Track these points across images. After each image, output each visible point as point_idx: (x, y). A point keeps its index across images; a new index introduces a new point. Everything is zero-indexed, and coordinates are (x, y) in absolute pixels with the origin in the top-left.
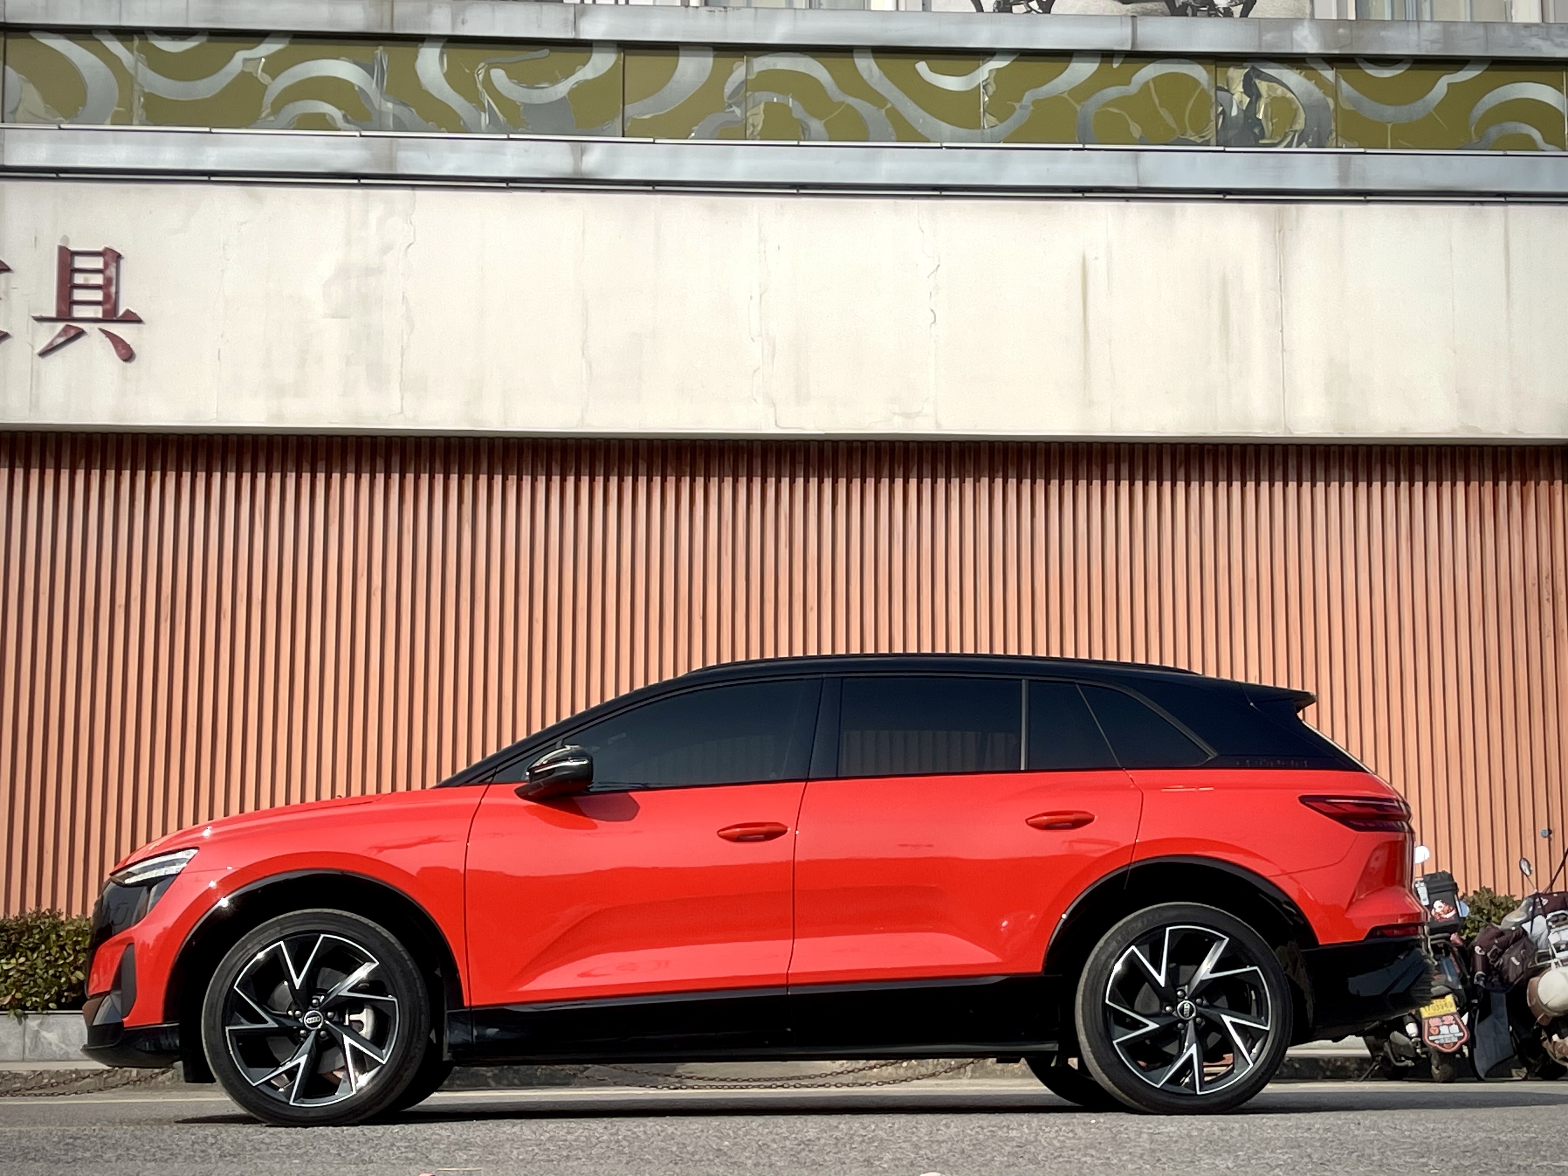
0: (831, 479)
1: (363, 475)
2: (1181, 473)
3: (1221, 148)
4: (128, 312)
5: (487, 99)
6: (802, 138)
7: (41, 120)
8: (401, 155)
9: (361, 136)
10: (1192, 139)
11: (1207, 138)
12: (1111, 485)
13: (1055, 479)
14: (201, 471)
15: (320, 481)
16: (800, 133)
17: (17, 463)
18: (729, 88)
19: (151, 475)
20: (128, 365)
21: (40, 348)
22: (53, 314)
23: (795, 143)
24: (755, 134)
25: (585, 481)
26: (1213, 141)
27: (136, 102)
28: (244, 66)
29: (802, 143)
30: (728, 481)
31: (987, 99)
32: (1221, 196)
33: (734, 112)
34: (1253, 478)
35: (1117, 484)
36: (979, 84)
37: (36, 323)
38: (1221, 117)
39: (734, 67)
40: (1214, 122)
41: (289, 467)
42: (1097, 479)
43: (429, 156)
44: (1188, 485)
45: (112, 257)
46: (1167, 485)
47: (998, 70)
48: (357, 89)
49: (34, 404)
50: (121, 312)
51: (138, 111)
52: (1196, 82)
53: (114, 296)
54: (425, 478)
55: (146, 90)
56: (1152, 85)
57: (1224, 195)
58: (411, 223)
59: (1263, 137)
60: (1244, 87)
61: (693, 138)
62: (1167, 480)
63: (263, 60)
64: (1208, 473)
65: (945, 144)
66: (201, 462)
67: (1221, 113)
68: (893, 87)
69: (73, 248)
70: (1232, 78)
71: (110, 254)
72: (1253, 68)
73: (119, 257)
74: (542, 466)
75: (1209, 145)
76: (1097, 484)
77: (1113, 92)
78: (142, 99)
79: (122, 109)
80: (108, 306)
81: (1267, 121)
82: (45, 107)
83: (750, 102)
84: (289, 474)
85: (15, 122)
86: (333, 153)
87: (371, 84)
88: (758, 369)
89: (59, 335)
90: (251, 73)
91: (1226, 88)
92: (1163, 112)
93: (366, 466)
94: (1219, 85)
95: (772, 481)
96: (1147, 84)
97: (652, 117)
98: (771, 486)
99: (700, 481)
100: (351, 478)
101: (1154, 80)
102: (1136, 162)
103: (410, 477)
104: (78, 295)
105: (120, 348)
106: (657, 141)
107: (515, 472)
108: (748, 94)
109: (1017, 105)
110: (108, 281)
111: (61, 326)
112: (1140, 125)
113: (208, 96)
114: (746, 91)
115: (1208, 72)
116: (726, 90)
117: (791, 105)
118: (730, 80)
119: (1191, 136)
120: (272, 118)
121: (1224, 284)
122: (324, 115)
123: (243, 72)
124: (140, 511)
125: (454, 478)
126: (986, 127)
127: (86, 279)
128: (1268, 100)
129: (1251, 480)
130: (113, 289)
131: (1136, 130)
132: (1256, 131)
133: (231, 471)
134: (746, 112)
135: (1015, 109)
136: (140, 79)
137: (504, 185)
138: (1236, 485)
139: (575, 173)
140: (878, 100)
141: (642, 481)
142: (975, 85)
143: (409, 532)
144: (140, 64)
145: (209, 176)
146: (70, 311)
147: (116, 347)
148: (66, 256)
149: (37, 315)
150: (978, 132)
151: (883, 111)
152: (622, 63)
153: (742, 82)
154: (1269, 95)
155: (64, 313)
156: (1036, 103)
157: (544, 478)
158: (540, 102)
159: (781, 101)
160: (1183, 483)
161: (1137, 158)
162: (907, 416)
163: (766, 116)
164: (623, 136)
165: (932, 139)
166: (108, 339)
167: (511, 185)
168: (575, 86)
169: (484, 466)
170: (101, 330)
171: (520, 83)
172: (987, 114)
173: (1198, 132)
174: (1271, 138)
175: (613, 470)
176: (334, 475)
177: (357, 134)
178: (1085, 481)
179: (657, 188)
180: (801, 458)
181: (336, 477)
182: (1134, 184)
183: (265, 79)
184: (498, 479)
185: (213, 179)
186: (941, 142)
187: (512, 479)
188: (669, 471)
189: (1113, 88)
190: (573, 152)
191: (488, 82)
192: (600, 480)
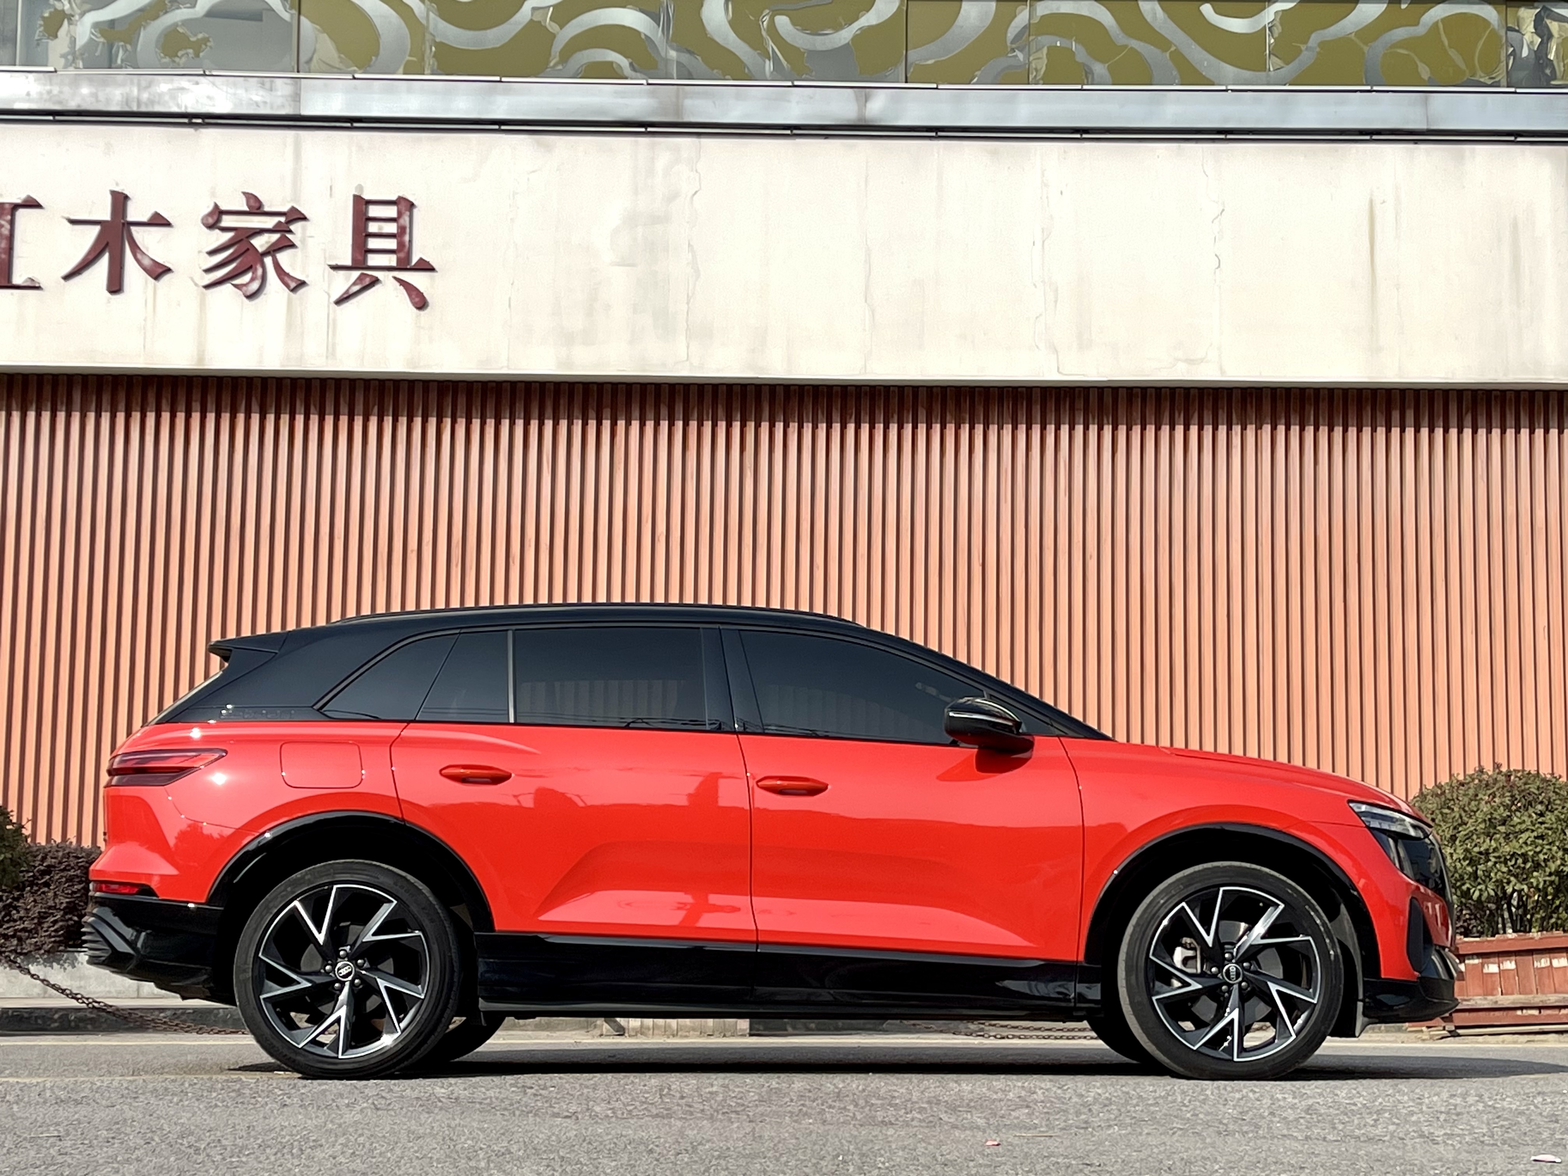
0: (1111, 427)
1: (648, 423)
2: (1468, 420)
3: (1512, 90)
4: (421, 260)
5: (771, 45)
6: (1085, 81)
7: (335, 70)
8: (688, 102)
9: (649, 84)
10: (1482, 80)
11: (1497, 79)
12: (1396, 432)
13: (1339, 425)
14: (490, 418)
15: (606, 428)
16: (1084, 77)
17: (312, 409)
18: (1012, 33)
19: (442, 422)
20: (422, 313)
21: (337, 295)
22: (349, 263)
23: (1079, 87)
24: (1038, 78)
25: (865, 428)
26: (1504, 82)
27: (428, 51)
28: (532, 15)
29: (1085, 87)
30: (1008, 429)
31: (1272, 41)
32: (1512, 138)
33: (1016, 56)
34: (1542, 425)
35: (1403, 431)
36: (1265, 26)
37: (331, 271)
38: (1512, 58)
39: (1017, 11)
40: (1505, 62)
41: (575, 414)
42: (1382, 426)
43: (714, 103)
44: (1475, 432)
45: (405, 205)
46: (1453, 432)
47: (1283, 11)
48: (643, 37)
49: (331, 352)
50: (414, 260)
51: (430, 61)
52: (1486, 23)
53: (407, 244)
54: (708, 425)
55: (438, 40)
56: (1441, 25)
57: (1515, 137)
58: (696, 171)
59: (1555, 79)
60: (1535, 27)
61: (974, 84)
62: (1454, 427)
63: (551, 9)
64: (1496, 420)
65: (1230, 87)
66: (490, 410)
67: (1511, 54)
68: (1178, 30)
69: (367, 196)
70: (1523, 18)
71: (403, 203)
72: (1544, 8)
73: (412, 205)
74: (823, 414)
75: (1499, 86)
76: (1381, 431)
77: (1401, 33)
78: (433, 49)
79: (414, 59)
80: (402, 255)
81: (1558, 63)
82: (340, 57)
83: (1033, 46)
84: (575, 421)
85: (310, 72)
86: (620, 101)
87: (658, 32)
88: (1041, 315)
89: (354, 284)
90: (540, 22)
91: (1517, 28)
92: (1452, 53)
93: (650, 414)
94: (1509, 25)
95: (1051, 428)
96: (1436, 24)
97: (935, 62)
98: (1050, 433)
99: (979, 429)
100: (635, 425)
101: (1444, 20)
102: (1426, 103)
103: (693, 425)
104: (373, 243)
105: (413, 296)
106: (940, 87)
107: (796, 420)
108: (1031, 38)
109: (1303, 47)
110: (402, 230)
111: (356, 274)
112: (1427, 65)
113: (498, 46)
114: (1029, 35)
115: (1498, 12)
116: (1009, 35)
117: (1074, 48)
118: (1013, 24)
119: (1481, 77)
120: (560, 67)
121: (1515, 226)
122: (611, 63)
123: (531, 20)
124: (431, 458)
125: (737, 426)
126: (1272, 69)
127: (380, 228)
128: (1560, 40)
129: (1539, 427)
130: (407, 238)
131: (1425, 72)
132: (1548, 71)
133: (519, 418)
134: (1029, 55)
135: (1301, 51)
136: (431, 28)
137: (788, 132)
138: (1525, 433)
139: (860, 120)
140: (1162, 42)
141: (922, 428)
142: (1260, 28)
143: (692, 478)
144: (432, 15)
145: (500, 125)
146: (365, 260)
147: (410, 295)
148: (361, 204)
149: (333, 263)
150: (1263, 74)
151: (1168, 54)
152: (905, 8)
153: (1025, 27)
154: (1561, 36)
155: (359, 263)
156: (1322, 44)
157: (824, 425)
158: (824, 49)
159: (1064, 45)
160: (1470, 430)
161: (1426, 99)
162: (1190, 361)
163: (1048, 60)
164: (906, 82)
165: (1216, 82)
166: (402, 287)
167: (795, 132)
168: (859, 32)
169: (766, 414)
170: (395, 278)
171: (803, 30)
172: (1272, 56)
173: (1489, 73)
174: (1562, 79)
175: (893, 417)
176: (619, 422)
177: (644, 82)
178: (1370, 429)
179: (940, 134)
180: (1080, 404)
181: (621, 424)
182: (1424, 126)
183: (553, 27)
184: (779, 426)
185: (503, 127)
186: (1227, 85)
187: (794, 427)
188: (948, 418)
189: (1400, 29)
190: (857, 99)
191: (772, 29)
192: (880, 427)
